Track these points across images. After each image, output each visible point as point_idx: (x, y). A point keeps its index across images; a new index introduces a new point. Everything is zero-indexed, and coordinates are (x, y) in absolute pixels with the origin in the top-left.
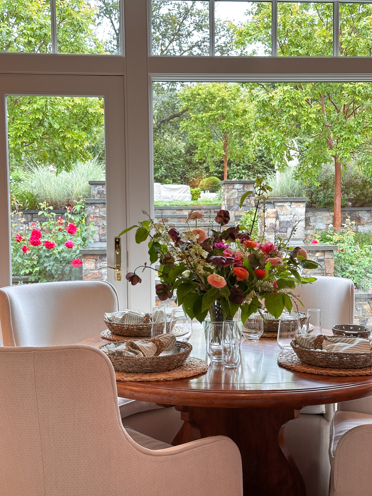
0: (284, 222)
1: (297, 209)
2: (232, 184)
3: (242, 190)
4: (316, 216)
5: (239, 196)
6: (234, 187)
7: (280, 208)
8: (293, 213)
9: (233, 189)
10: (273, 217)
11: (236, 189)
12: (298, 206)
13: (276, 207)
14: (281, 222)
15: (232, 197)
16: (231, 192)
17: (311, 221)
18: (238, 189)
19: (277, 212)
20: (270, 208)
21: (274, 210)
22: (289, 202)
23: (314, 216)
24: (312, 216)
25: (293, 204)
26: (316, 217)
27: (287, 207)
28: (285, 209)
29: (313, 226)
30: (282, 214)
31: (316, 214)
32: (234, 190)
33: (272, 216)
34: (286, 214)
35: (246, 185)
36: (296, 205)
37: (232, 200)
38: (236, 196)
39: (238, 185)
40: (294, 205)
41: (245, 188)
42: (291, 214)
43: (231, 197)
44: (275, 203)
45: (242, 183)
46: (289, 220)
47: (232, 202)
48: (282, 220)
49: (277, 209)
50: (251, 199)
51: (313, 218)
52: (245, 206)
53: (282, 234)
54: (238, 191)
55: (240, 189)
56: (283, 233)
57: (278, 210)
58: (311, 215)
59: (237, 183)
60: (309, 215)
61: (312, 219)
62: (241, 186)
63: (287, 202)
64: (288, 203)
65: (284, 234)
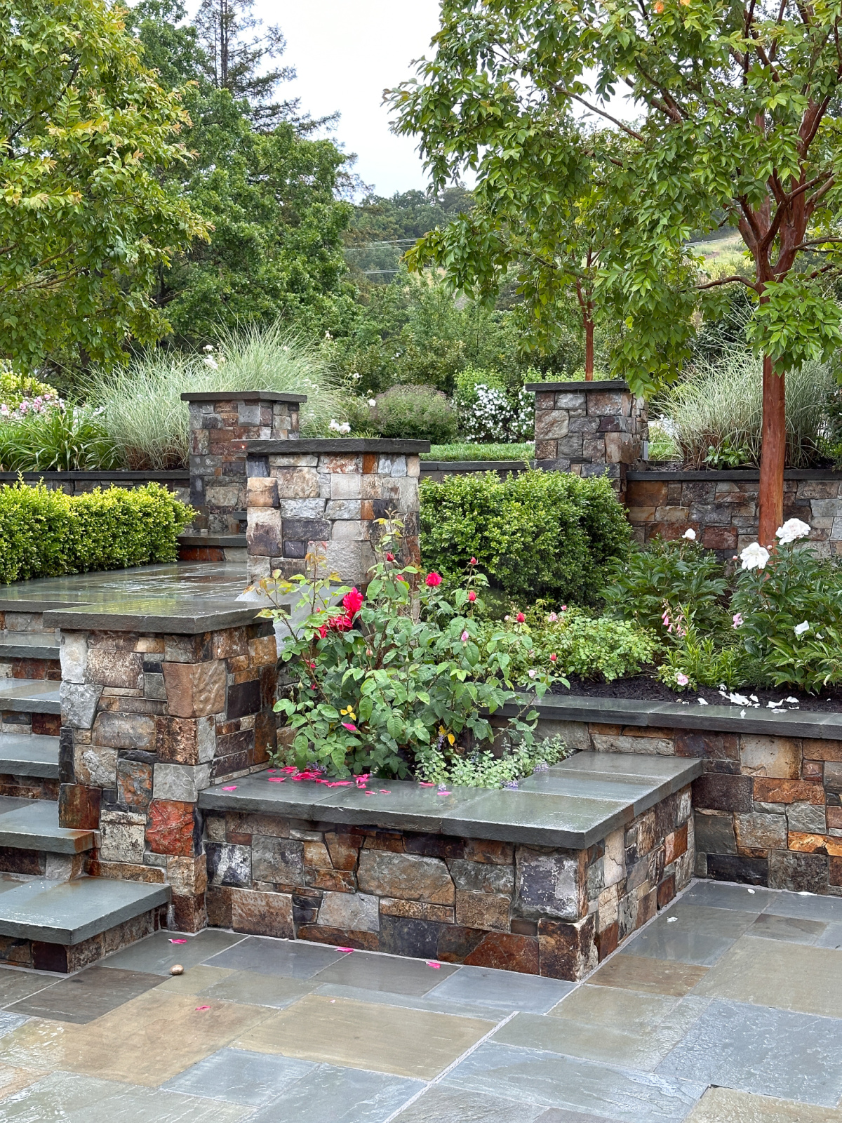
0: (298, 521)
1: (334, 477)
2: (552, 396)
3: (580, 411)
4: (830, 496)
5: (572, 432)
6: (555, 402)
7: (284, 475)
8: (325, 492)
9: (554, 408)
10: (265, 505)
11: (563, 409)
12: (339, 470)
13: (273, 472)
14: (289, 521)
15: (550, 435)
16: (548, 419)
17: (815, 513)
18: (568, 410)
19: (274, 488)
20: (257, 476)
21: (268, 481)
22: (313, 453)
23: (825, 495)
24: (818, 496)
25: (326, 460)
26: (834, 501)
27: (306, 469)
28: (300, 477)
29: (823, 530)
30: (291, 494)
31: (833, 491)
32: (555, 414)
33: (261, 500)
34: (301, 494)
35: (593, 397)
36: (332, 465)
37: (552, 442)
38: (564, 431)
39: (570, 396)
40: (326, 465)
41: (591, 404)
42: (318, 496)
43: (547, 434)
44: (271, 459)
45: (581, 391)
46: (310, 514)
47: (551, 448)
48: (289, 515)
49: (277, 477)
50: (607, 442)
51: (822, 503)
52: (591, 462)
53: (289, 563)
54: (570, 417)
55: (575, 410)
56: (294, 560)
57: (280, 482)
58: (813, 494)
59: (566, 392)
60: (807, 494)
61: (817, 506)
62: (579, 401)
63: (305, 454)
64: (309, 458)
65: (296, 564)
